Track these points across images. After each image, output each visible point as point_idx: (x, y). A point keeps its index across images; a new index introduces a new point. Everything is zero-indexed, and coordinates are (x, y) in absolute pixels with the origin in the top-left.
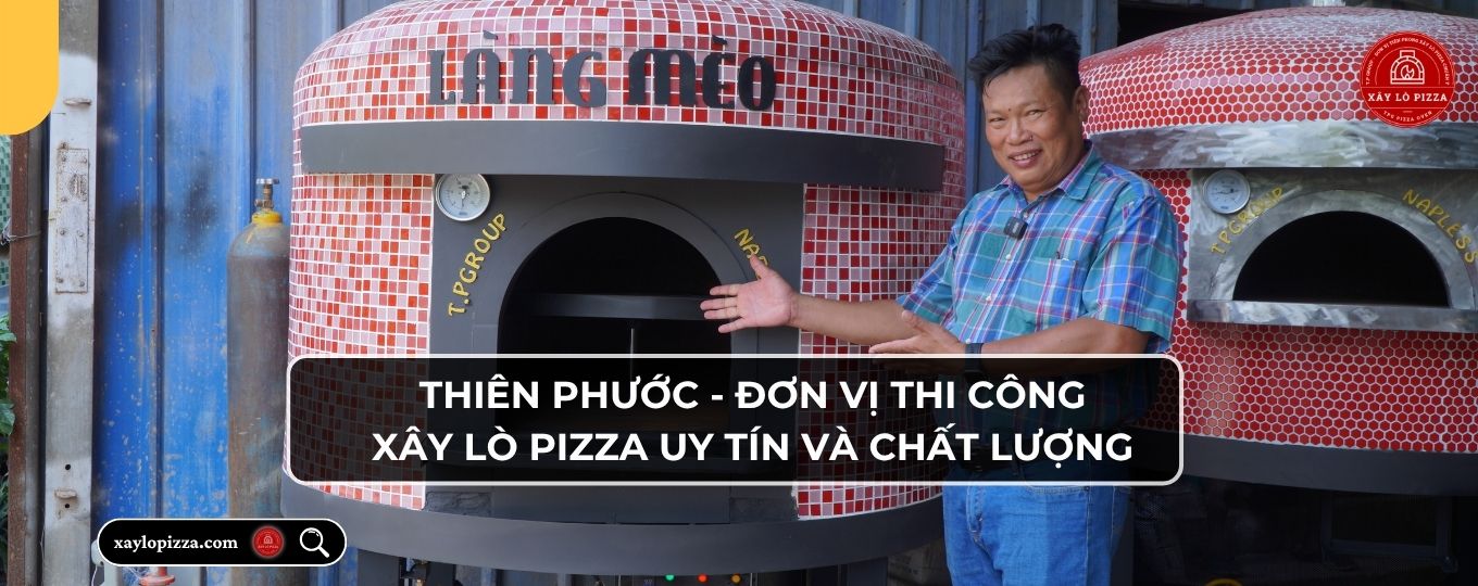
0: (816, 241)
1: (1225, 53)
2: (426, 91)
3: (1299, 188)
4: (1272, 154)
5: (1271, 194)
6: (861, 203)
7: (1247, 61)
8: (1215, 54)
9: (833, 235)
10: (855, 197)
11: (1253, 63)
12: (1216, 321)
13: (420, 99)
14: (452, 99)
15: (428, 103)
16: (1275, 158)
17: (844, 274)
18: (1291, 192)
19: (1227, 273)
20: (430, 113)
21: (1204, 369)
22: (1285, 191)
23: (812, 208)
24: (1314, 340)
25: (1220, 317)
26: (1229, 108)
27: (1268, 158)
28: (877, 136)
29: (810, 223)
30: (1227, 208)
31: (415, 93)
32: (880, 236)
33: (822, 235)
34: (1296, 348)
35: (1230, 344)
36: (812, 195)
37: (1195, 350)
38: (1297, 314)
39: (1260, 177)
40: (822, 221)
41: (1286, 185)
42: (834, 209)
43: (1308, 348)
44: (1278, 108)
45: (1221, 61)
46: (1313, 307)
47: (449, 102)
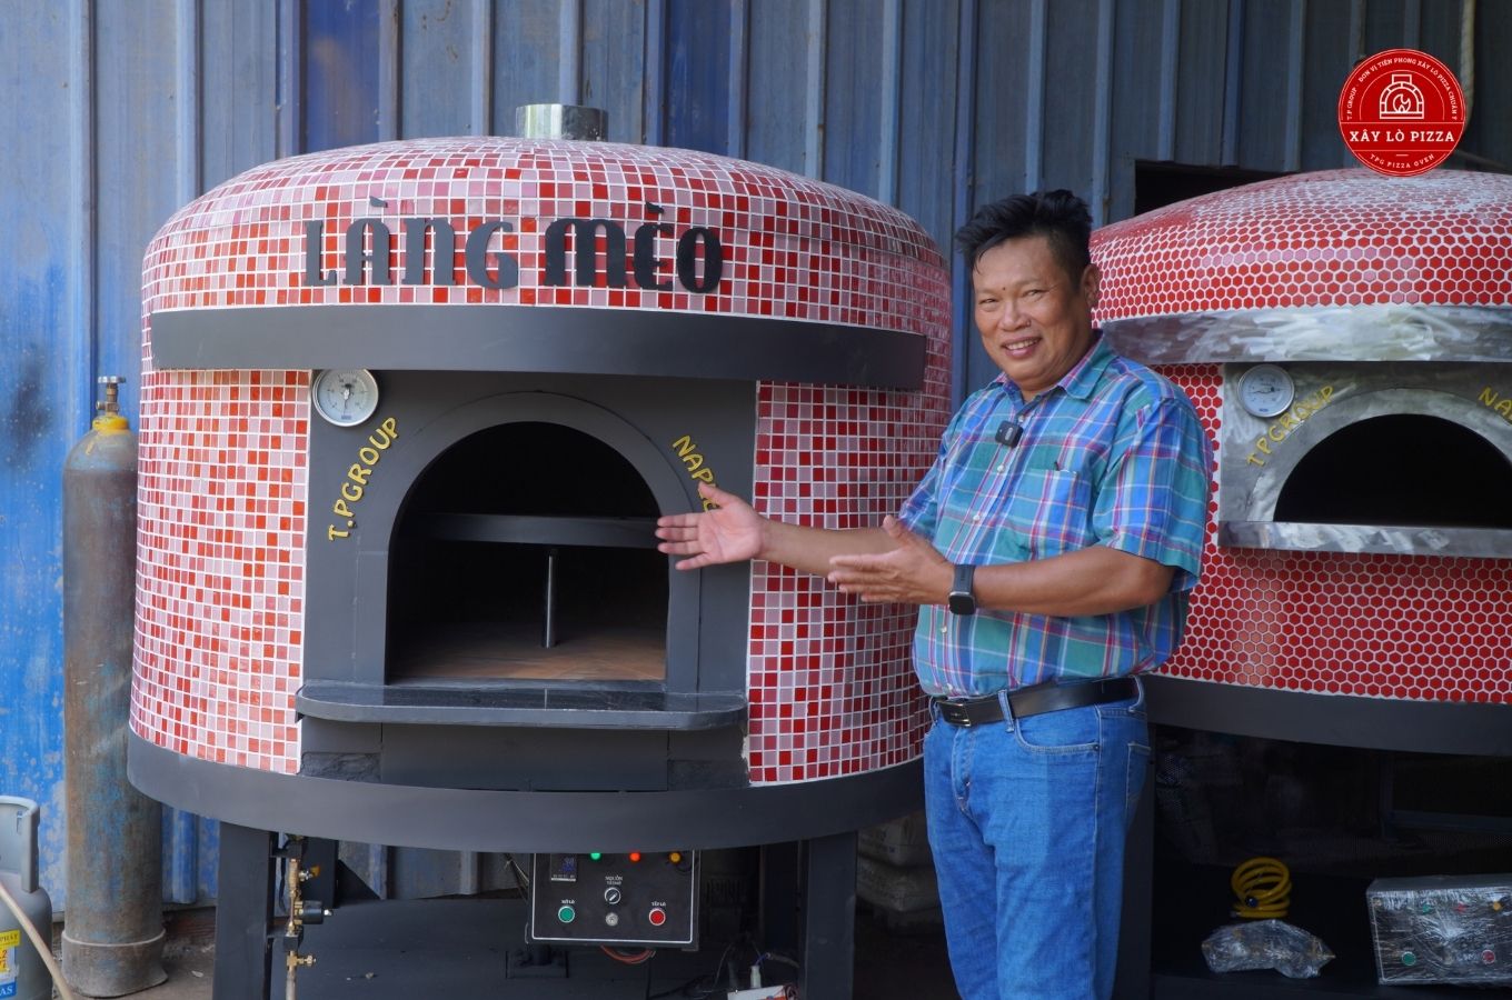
0: (771, 450)
1: (1264, 224)
2: (301, 269)
3: (1353, 386)
4: (1320, 345)
5: (1319, 393)
6: (825, 404)
7: (1291, 234)
8: (1251, 225)
9: (792, 443)
10: (818, 397)
11: (1297, 235)
12: (1254, 547)
13: (293, 279)
14: (333, 280)
15: (305, 283)
16: (1324, 350)
17: (805, 490)
18: (1343, 391)
19: (1267, 489)
20: (306, 296)
21: (1238, 604)
22: (1336, 390)
23: (766, 411)
24: (1372, 569)
25: (1258, 542)
26: (1267, 289)
27: (1316, 351)
28: (845, 324)
29: (764, 428)
30: (1266, 410)
31: (288, 272)
32: (849, 444)
33: (778, 442)
34: (1350, 579)
35: (1271, 574)
36: (766, 394)
37: (1228, 582)
38: (1351, 537)
39: (1306, 373)
40: (779, 426)
41: (1337, 383)
42: (792, 412)
43: (1364, 579)
44: (1328, 289)
45: (1259, 233)
46: (1370, 530)
47: (327, 283)
